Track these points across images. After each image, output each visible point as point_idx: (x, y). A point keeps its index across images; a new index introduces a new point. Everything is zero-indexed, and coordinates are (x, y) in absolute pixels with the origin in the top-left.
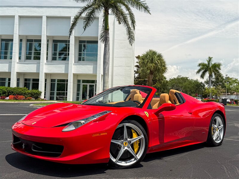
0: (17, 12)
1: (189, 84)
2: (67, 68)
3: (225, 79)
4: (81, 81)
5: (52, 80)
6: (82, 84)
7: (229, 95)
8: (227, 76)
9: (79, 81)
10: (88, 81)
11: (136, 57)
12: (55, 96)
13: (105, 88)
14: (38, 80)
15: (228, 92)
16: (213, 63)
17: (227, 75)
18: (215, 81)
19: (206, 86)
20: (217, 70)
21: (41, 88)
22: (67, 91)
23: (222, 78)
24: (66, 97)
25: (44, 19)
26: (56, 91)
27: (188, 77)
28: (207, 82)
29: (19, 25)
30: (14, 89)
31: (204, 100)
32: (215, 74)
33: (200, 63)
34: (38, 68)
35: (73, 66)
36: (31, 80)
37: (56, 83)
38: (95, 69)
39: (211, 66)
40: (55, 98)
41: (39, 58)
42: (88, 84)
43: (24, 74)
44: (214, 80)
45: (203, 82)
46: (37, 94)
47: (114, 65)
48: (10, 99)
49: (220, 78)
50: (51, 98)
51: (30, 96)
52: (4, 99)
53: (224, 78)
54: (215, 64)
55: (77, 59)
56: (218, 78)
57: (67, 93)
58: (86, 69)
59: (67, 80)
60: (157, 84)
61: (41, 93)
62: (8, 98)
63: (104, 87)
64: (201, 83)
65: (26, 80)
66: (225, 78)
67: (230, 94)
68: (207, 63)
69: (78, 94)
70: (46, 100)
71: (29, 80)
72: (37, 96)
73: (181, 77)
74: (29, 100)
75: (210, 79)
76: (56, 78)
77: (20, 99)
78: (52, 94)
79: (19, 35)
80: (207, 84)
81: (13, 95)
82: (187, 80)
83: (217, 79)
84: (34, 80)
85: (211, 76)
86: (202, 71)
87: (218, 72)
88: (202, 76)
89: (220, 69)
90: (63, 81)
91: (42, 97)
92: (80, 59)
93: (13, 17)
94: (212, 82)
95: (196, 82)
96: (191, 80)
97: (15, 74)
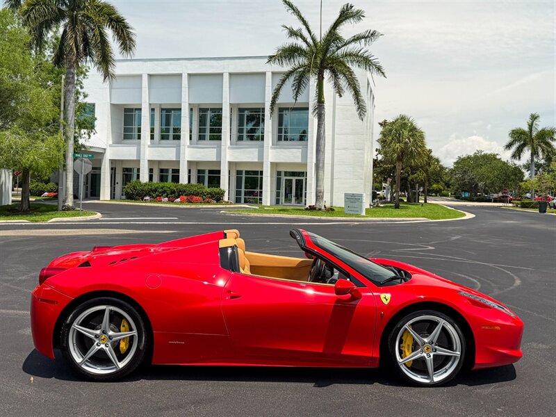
0: (186, 69)
2: (261, 154)
4: (283, 174)
5: (239, 172)
6: (284, 178)
9: (279, 173)
10: (294, 174)
11: (380, 124)
12: (243, 197)
13: (319, 188)
14: (219, 172)
16: (540, 129)
18: (545, 164)
19: (527, 174)
20: (548, 143)
21: (224, 184)
22: (261, 188)
24: (261, 199)
25: (226, 78)
26: (243, 190)
28: (528, 167)
29: (189, 88)
30: (185, 186)
33: (514, 128)
34: (219, 154)
35: (270, 150)
36: (207, 172)
37: (244, 176)
38: (305, 155)
39: (534, 134)
40: (243, 201)
41: (219, 138)
42: (294, 179)
43: (197, 163)
44: (543, 162)
45: (520, 166)
46: (218, 193)
47: (335, 147)
48: (181, 202)
50: (238, 201)
51: (210, 198)
52: (173, 202)
54: (543, 130)
55: (276, 137)
57: (261, 192)
58: (290, 155)
59: (262, 173)
60: (419, 173)
61: (224, 192)
62: (179, 200)
63: (317, 186)
65: (199, 171)
68: (526, 129)
69: (278, 194)
70: (231, 203)
71: (203, 171)
72: (218, 198)
73: (483, 153)
74: (208, 203)
75: (532, 160)
76: (244, 169)
77: (196, 202)
78: (238, 193)
79: (189, 104)
80: (528, 171)
81: (186, 195)
82: (496, 159)
83: (548, 159)
84: (210, 172)
85: (534, 153)
86: (517, 145)
87: (550, 146)
88: (517, 154)
89: (552, 139)
90: (256, 173)
91: (226, 198)
92: (280, 138)
93: (180, 75)
94: (538, 166)
97: (186, 163)
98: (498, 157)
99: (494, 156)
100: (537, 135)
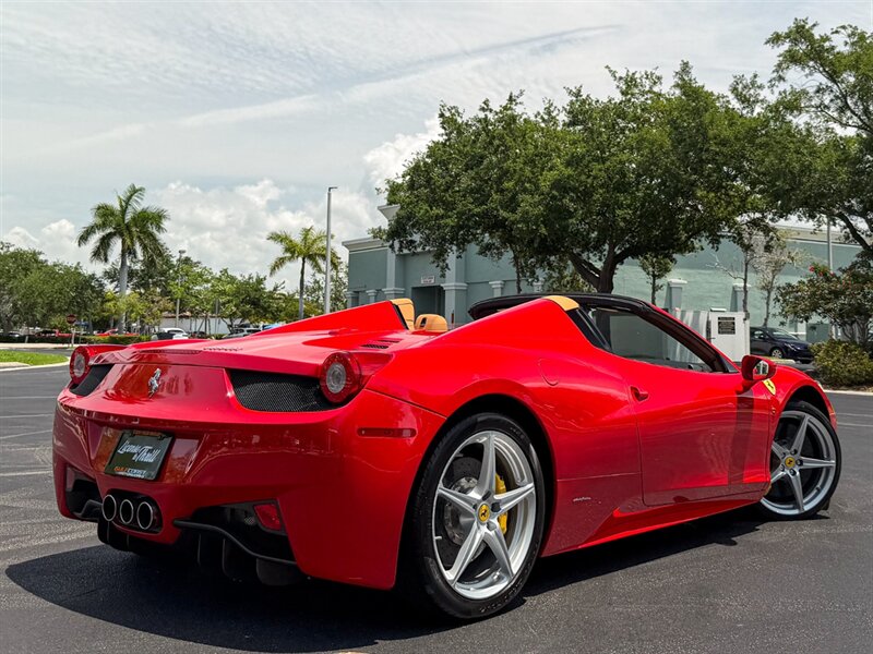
1: (45, 282)
3: (175, 263)
7: (187, 317)
8: (184, 256)
15: (181, 311)
16: (139, 209)
17: (184, 252)
18: (142, 271)
19: (110, 287)
20: (151, 234)
23: (167, 261)
27: (40, 253)
28: (112, 276)
31: (97, 338)
32: (145, 248)
39: (128, 217)
44: (138, 267)
45: (99, 274)
49: (158, 261)
53: (174, 261)
54: (144, 211)
56: (153, 261)
64: (92, 277)
66: (179, 260)
67: (188, 313)
68: (116, 206)
73: (12, 249)
75: (123, 263)
80: (112, 282)
82: (36, 261)
83: (150, 263)
85: (128, 251)
87: (155, 240)
88: (101, 252)
89: (159, 228)
94: (132, 274)
95: (74, 273)
96: (55, 265)
98: (41, 258)
99: (35, 254)
100: (134, 219)
